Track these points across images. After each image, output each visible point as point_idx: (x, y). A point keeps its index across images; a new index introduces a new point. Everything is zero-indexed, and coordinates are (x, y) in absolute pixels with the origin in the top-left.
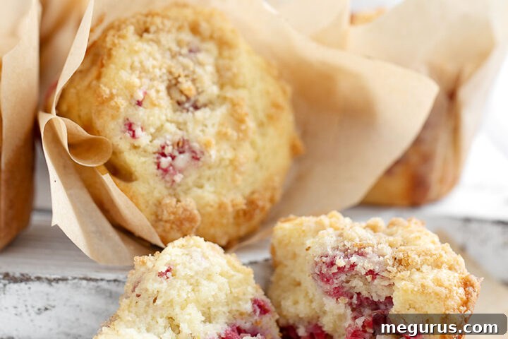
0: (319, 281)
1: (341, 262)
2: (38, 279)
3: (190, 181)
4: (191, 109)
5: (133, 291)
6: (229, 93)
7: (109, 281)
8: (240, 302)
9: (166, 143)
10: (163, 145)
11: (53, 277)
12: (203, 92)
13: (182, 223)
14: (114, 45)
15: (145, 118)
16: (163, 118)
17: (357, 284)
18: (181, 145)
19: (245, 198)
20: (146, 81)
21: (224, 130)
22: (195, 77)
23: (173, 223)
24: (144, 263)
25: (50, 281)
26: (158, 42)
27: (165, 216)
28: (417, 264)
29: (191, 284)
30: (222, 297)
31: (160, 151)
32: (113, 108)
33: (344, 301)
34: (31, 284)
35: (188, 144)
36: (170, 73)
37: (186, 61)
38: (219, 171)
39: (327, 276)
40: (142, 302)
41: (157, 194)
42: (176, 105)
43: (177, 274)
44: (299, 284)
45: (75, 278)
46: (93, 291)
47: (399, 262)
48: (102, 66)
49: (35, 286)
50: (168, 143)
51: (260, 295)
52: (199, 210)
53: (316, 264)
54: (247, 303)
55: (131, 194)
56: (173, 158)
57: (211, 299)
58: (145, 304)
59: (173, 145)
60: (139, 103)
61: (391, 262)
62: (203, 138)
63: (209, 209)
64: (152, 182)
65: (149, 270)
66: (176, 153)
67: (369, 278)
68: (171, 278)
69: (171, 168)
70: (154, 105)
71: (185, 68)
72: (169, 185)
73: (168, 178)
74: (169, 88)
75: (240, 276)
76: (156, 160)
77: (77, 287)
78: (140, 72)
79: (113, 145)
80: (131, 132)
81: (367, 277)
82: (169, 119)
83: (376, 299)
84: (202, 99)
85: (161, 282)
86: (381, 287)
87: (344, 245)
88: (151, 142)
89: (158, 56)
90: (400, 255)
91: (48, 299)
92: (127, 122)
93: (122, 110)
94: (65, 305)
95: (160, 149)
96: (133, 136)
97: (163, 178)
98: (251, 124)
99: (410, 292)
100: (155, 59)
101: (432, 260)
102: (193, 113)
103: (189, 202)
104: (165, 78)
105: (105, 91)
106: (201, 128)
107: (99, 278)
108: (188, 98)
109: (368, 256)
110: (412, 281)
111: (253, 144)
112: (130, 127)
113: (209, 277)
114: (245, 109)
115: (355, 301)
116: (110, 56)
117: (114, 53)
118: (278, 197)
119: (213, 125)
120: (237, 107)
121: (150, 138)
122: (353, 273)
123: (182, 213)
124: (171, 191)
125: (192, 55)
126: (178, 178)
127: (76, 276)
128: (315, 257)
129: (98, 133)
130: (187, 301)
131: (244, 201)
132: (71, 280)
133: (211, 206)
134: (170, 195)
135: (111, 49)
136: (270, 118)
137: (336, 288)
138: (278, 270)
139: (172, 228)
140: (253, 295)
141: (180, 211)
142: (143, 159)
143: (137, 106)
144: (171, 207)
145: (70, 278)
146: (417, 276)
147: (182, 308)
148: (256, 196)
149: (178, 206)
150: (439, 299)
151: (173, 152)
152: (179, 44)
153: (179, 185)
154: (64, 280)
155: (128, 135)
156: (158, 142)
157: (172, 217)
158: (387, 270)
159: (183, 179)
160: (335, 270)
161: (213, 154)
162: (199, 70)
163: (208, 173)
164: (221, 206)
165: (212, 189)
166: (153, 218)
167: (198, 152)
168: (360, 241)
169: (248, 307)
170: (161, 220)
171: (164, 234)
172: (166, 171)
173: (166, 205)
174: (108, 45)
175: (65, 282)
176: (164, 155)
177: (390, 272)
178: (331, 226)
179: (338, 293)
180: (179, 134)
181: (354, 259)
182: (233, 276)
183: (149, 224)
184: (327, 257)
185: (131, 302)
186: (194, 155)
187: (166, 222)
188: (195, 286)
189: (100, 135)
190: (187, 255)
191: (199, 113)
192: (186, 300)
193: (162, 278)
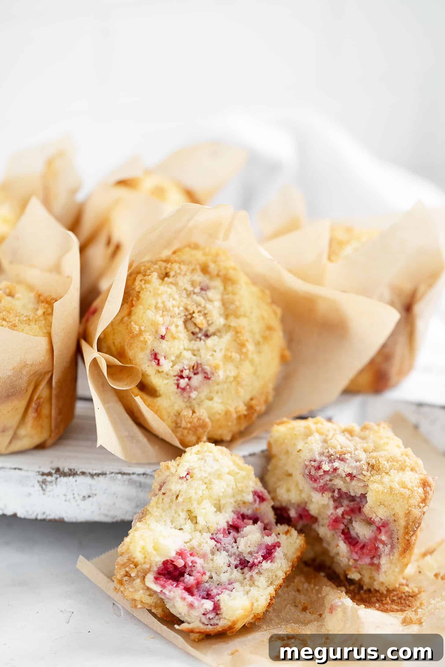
0: (308, 480)
1: (326, 467)
2: (83, 473)
3: (203, 395)
4: (203, 338)
5: (160, 490)
6: (233, 322)
7: (139, 475)
8: (244, 494)
9: (184, 367)
10: (181, 370)
11: (94, 472)
12: (212, 323)
13: (196, 429)
14: (142, 289)
15: (168, 349)
16: (182, 347)
17: (338, 483)
18: (195, 368)
19: (246, 405)
20: (168, 319)
21: (229, 354)
22: (206, 312)
23: (190, 429)
24: (168, 468)
25: (92, 476)
26: (176, 284)
27: (184, 424)
28: (386, 468)
29: (205, 483)
30: (230, 491)
31: (179, 375)
32: (141, 342)
33: (327, 495)
34: (77, 478)
35: (201, 367)
36: (186, 309)
37: (198, 299)
38: (225, 386)
39: (315, 477)
40: (167, 500)
41: (176, 408)
42: (191, 335)
43: (194, 476)
44: (290, 475)
45: (112, 473)
46: (127, 483)
47: (372, 467)
48: (132, 306)
49: (81, 479)
50: (186, 367)
51: (259, 487)
52: (209, 418)
53: (306, 466)
54: (249, 494)
55: (156, 408)
56: (189, 378)
57: (221, 494)
58: (169, 501)
59: (189, 369)
60: (163, 337)
61: (365, 467)
62: (213, 362)
63: (218, 416)
64: (172, 398)
65: (173, 475)
66: (192, 375)
67: (348, 479)
68: (190, 480)
69: (188, 387)
70: (174, 338)
71: (198, 305)
72: (186, 400)
73: (185, 395)
74: (185, 322)
75: (243, 473)
76: (176, 382)
77: (114, 480)
78: (163, 312)
79: (142, 370)
80: (156, 361)
81: (346, 478)
82: (186, 347)
83: (352, 494)
84: (212, 330)
85: (182, 484)
86: (357, 487)
87: (328, 452)
88: (172, 367)
89: (177, 296)
90: (373, 461)
91: (91, 489)
92: (153, 352)
93: (149, 342)
94: (104, 493)
95: (179, 372)
96: (158, 364)
97: (182, 394)
98: (250, 347)
99: (381, 493)
100: (174, 299)
101: (397, 466)
102: (204, 341)
103: (202, 413)
104: (182, 314)
105: (136, 328)
106: (211, 353)
107: (131, 472)
108: (201, 329)
109: (348, 461)
110: (382, 483)
111: (252, 362)
112: (155, 357)
113: (219, 476)
114: (246, 336)
115: (336, 494)
116: (138, 297)
117: (141, 295)
118: (271, 398)
119: (221, 350)
120: (239, 335)
121: (171, 364)
122: (336, 475)
123: (197, 421)
124: (188, 404)
125: (203, 292)
126: (194, 395)
127: (112, 471)
128: (305, 460)
129: (130, 361)
130: (202, 498)
131: (245, 408)
132: (109, 474)
133: (219, 414)
134: (187, 407)
135: (139, 292)
136: (265, 338)
137: (322, 486)
138: (273, 461)
139: (188, 433)
140: (253, 487)
141: (195, 420)
142: (166, 381)
143: (161, 340)
144: (188, 417)
145: (108, 473)
146: (386, 479)
147: (199, 503)
148: (254, 402)
149: (193, 417)
150: (403, 498)
151: (189, 374)
152: (193, 284)
153: (194, 399)
154: (104, 474)
155: (154, 363)
156: (178, 368)
157: (189, 425)
158: (362, 474)
159: (197, 395)
160: (321, 472)
161: (221, 374)
162: (209, 306)
163: (216, 388)
164: (227, 413)
165: (220, 401)
166: (174, 425)
167: (209, 373)
168: (341, 448)
169: (250, 498)
170: (180, 427)
171: (182, 438)
172: (184, 389)
173: (184, 416)
174: (137, 289)
175: (104, 476)
176: (182, 377)
177: (365, 475)
178: (317, 431)
179: (323, 489)
180: (194, 360)
181: (336, 464)
182: (238, 473)
183: (171, 431)
184: (315, 461)
185: (158, 499)
186: (206, 375)
187: (184, 428)
188: (208, 484)
189: (132, 364)
190: (202, 459)
191: (209, 341)
192: (201, 496)
193: (183, 480)
